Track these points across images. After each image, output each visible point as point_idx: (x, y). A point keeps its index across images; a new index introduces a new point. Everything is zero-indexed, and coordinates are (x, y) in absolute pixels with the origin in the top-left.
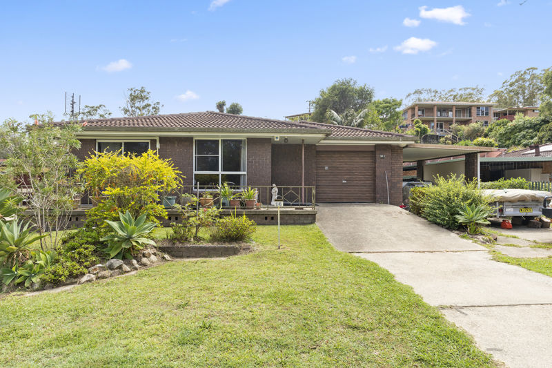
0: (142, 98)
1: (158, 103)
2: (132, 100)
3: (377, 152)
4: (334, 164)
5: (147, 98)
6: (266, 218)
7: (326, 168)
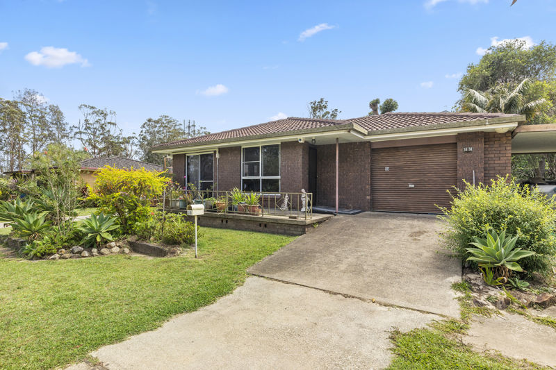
0: (321, 108)
1: (336, 110)
2: (314, 111)
3: (459, 145)
4: (398, 164)
5: (325, 107)
6: (260, 225)
7: (387, 169)
